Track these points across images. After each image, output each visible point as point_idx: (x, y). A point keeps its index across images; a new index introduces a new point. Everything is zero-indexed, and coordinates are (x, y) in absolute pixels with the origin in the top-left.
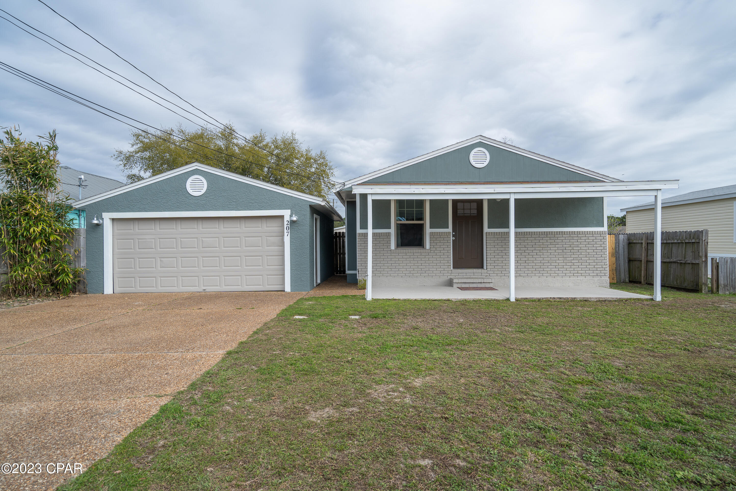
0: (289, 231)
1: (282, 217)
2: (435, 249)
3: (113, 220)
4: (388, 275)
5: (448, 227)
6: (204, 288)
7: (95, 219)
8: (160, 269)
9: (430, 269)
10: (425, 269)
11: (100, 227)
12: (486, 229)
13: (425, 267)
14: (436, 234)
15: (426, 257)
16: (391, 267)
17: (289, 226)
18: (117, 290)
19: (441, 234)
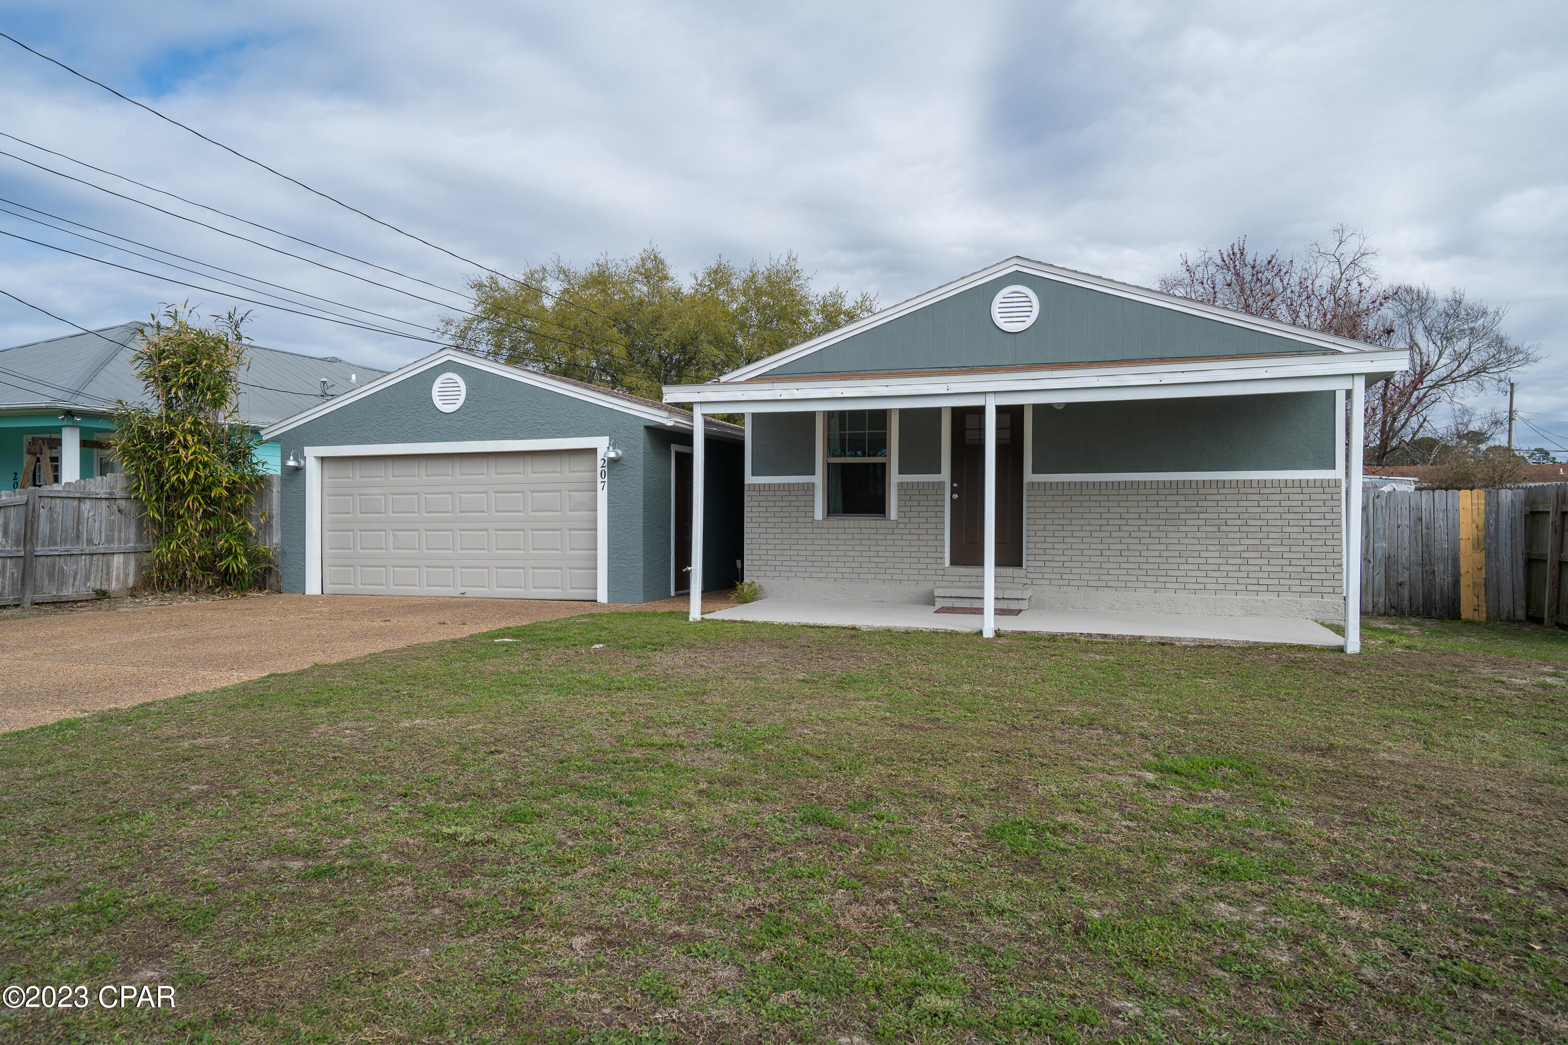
0: (606, 479)
1: (594, 451)
2: (907, 520)
3: (323, 459)
4: (807, 575)
5: (939, 472)
6: (463, 590)
7: (292, 458)
8: (392, 551)
9: (897, 566)
10: (886, 565)
11: (301, 472)
12: (1029, 476)
13: (884, 560)
14: (910, 487)
15: (888, 537)
16: (813, 558)
17: (606, 469)
18: (329, 588)
19: (921, 487)
